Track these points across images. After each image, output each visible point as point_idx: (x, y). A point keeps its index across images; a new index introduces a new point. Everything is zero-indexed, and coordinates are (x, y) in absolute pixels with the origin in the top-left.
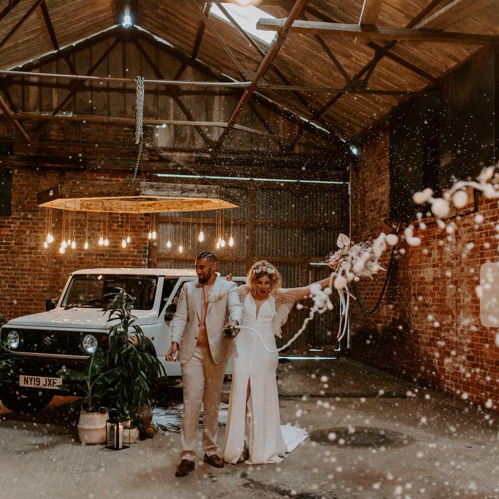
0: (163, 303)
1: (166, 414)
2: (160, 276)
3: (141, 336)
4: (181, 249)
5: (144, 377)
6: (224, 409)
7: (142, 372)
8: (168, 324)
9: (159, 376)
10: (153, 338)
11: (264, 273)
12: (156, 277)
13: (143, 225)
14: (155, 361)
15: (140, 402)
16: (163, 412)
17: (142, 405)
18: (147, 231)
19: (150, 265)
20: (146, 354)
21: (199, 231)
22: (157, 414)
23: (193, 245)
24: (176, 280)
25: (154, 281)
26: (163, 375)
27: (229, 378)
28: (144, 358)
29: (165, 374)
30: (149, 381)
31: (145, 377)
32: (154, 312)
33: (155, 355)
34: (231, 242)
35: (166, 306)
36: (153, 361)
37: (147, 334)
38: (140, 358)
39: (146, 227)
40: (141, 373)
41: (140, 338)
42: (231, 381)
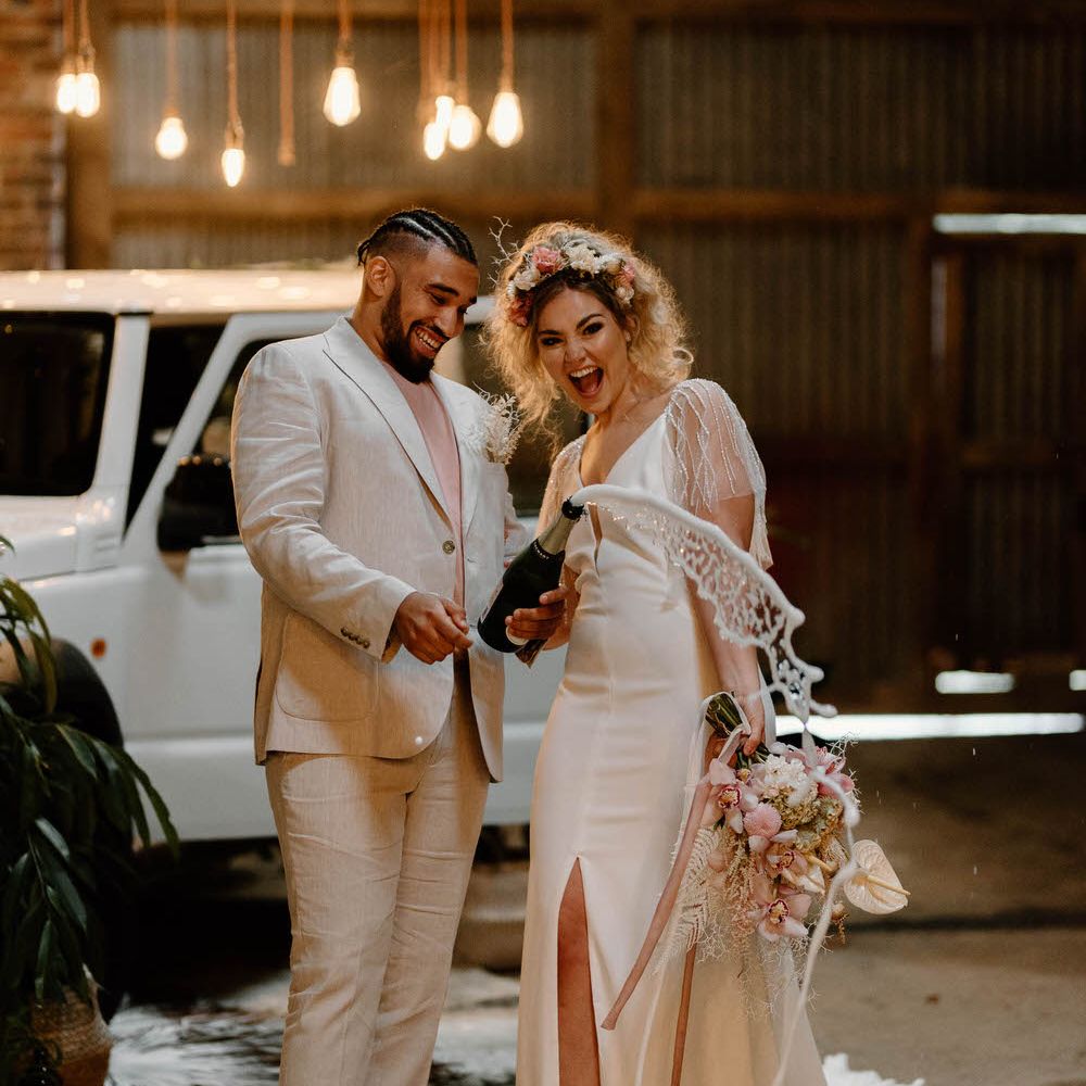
0: (146, 457)
1: (184, 1040)
2: (127, 314)
3: (35, 638)
4: (233, 166)
5: (57, 854)
6: (488, 1004)
7: (44, 826)
8: (178, 571)
9: (138, 843)
10: (99, 648)
11: (571, 278)
12: (103, 323)
13: (30, 32)
14: (112, 765)
15: (39, 982)
16: (165, 1029)
17: (52, 994)
18: (52, 67)
19: (76, 255)
20: (62, 730)
21: (331, 65)
22: (136, 1038)
23: (303, 141)
24: (207, 331)
25: (97, 341)
26: (157, 835)
27: (515, 841)
28: (55, 750)
29: (169, 829)
30: (83, 873)
31: (65, 853)
32: (102, 504)
33: (113, 736)
34: (508, 121)
35: (164, 474)
36: (100, 764)
37: (67, 626)
38: (35, 750)
39: (43, 43)
40: (39, 832)
41: (28, 648)
42: (522, 856)
